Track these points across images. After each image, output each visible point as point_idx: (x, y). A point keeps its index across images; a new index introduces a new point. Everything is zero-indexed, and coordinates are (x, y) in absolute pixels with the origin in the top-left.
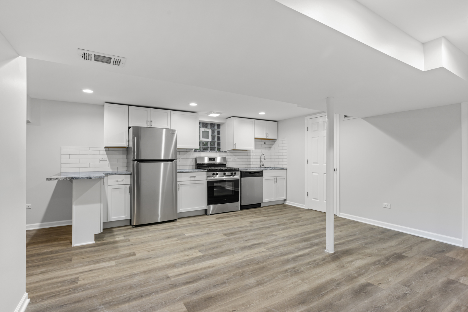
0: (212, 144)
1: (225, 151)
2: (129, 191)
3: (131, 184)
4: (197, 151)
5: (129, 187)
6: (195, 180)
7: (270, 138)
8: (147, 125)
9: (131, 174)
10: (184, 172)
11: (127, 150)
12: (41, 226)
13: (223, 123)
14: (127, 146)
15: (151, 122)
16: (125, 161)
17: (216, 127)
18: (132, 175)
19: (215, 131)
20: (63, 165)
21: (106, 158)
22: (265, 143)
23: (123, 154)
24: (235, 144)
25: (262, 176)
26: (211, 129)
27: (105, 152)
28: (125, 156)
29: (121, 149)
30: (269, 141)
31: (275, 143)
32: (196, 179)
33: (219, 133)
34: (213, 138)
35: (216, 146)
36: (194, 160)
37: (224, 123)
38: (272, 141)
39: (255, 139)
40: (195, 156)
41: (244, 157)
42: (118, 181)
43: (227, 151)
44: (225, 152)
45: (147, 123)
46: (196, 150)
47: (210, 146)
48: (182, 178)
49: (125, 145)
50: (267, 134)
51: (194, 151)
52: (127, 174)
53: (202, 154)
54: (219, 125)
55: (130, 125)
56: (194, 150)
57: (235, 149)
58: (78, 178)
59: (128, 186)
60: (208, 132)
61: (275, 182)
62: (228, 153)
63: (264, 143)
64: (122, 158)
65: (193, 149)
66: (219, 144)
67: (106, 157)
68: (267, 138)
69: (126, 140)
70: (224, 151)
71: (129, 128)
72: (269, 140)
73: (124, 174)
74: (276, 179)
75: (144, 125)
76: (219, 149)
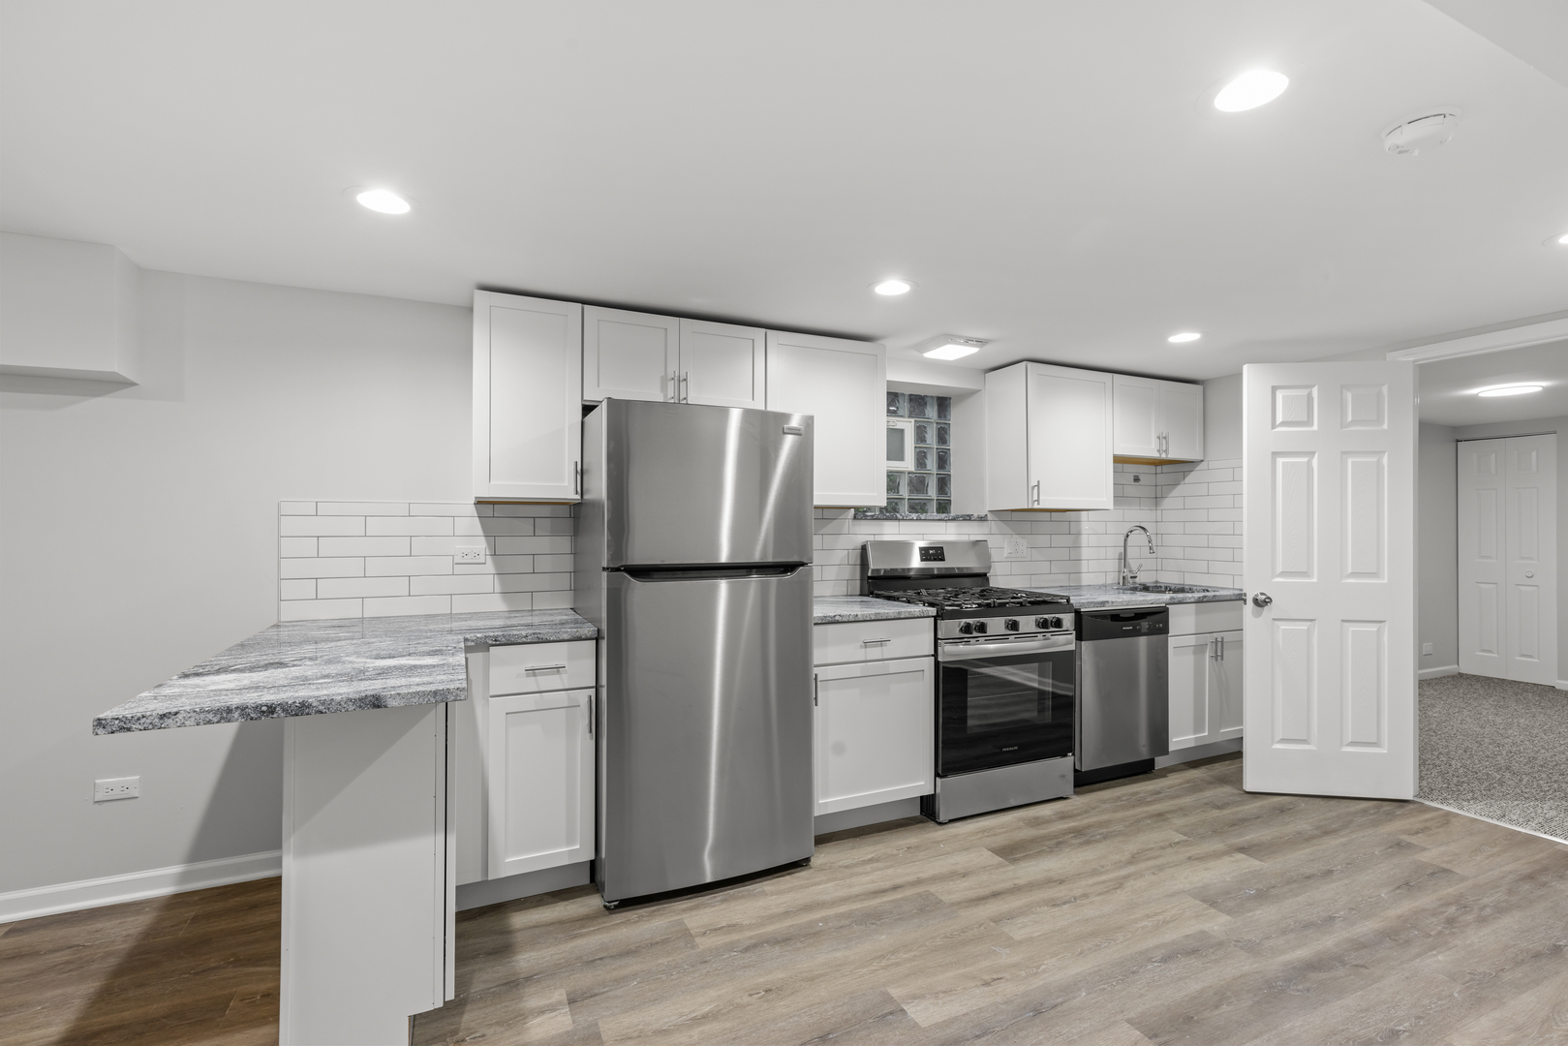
0: (918, 484)
1: (983, 514)
2: (587, 722)
3: (597, 687)
4: (865, 518)
5: (587, 699)
6: (885, 657)
7: (1172, 455)
8: (666, 396)
9: (597, 640)
10: (838, 622)
11: (574, 515)
12: (184, 877)
13: (966, 395)
14: (578, 497)
15: (683, 384)
16: (567, 563)
17: (931, 412)
18: (604, 644)
19: (928, 430)
20: (288, 589)
21: (482, 553)
22: (1137, 479)
23: (555, 533)
24: (1038, 486)
25: (1165, 630)
26: (913, 420)
27: (476, 526)
28: (564, 544)
29: (546, 511)
30: (1152, 469)
31: (1187, 480)
32: (888, 651)
33: (943, 436)
34: (921, 458)
35: (932, 492)
36: (856, 558)
37: (977, 391)
38: (1166, 468)
39: (1119, 460)
40: (860, 540)
41: (1058, 540)
42: (535, 675)
43: (990, 517)
44: (982, 519)
45: (664, 388)
46: (861, 513)
47: (911, 492)
48: (829, 651)
49: (565, 489)
50: (1163, 438)
51: (855, 518)
52: (579, 639)
53: (890, 531)
54: (943, 403)
55: (591, 396)
56: (853, 510)
57: (1036, 506)
58: (302, 709)
59: (583, 698)
60: (902, 431)
61: (1216, 657)
62: (992, 525)
63: (1132, 478)
64: (551, 549)
65: (849, 508)
66: (943, 483)
67: (481, 545)
68: (1164, 456)
69: (573, 467)
70: (976, 515)
71: (587, 409)
72: (1153, 467)
73: (566, 637)
74: (1219, 644)
75: (650, 391)
76: (944, 507)
